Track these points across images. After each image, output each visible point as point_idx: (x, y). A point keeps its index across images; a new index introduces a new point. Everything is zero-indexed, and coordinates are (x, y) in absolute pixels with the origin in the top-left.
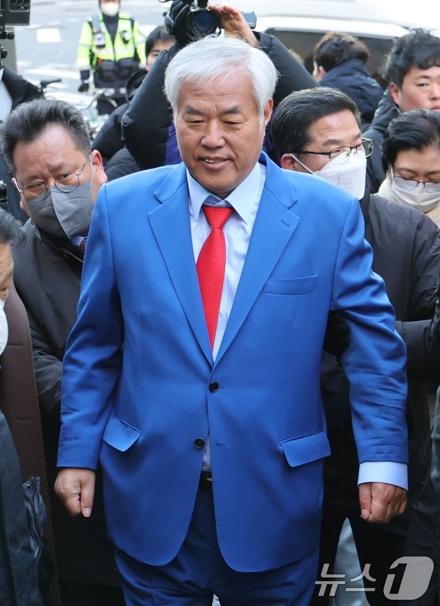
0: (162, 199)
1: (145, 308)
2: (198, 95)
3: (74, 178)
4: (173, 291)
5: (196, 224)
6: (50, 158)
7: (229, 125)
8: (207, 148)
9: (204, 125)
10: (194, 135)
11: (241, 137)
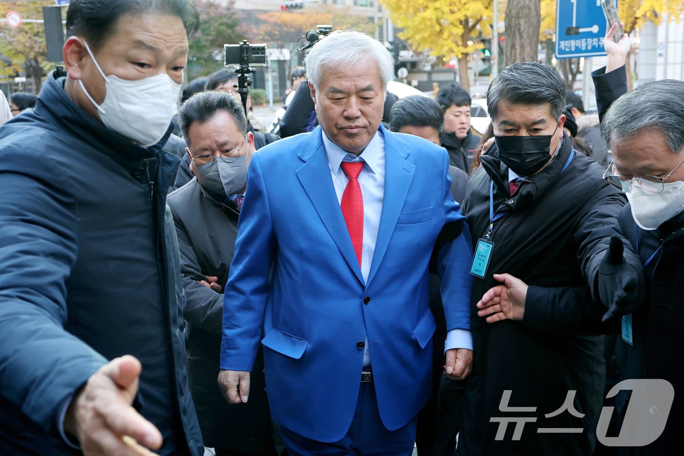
0: (305, 158)
1: (303, 244)
2: (340, 77)
3: (235, 152)
4: (324, 228)
5: (336, 176)
6: (218, 136)
7: (365, 100)
8: (348, 118)
9: (344, 100)
10: (337, 110)
11: (373, 109)
